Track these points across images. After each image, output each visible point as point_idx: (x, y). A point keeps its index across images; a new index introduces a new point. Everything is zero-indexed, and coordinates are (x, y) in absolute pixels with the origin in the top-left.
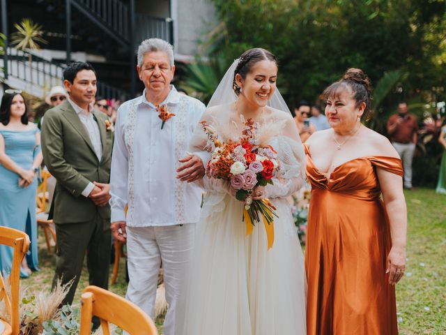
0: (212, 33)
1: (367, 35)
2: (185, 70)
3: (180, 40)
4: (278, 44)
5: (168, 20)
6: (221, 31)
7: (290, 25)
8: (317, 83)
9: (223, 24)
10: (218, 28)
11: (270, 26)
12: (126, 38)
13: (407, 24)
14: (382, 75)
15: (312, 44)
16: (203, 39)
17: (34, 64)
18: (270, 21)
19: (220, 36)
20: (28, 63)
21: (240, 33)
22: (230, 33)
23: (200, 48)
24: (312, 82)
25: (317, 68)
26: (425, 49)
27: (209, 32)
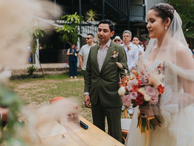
5: (143, 5)
12: (126, 14)
17: (88, 27)
20: (86, 27)
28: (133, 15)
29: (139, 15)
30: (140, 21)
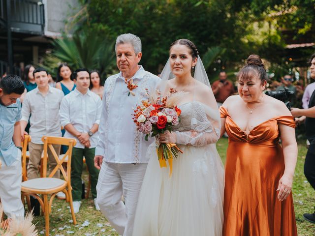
0: (76, 15)
1: (195, 20)
2: (53, 44)
3: (49, 20)
4: (127, 25)
5: (39, 3)
6: (84, 14)
7: (136, 10)
8: (158, 56)
9: (85, 9)
10: (81, 11)
11: (120, 10)
12: (2, 17)
13: (224, 12)
14: (207, 50)
15: (154, 25)
16: (69, 19)
18: (120, 6)
19: (83, 18)
21: (99, 16)
22: (91, 16)
23: (66, 26)
24: (154, 55)
25: (158, 43)
26: (237, 31)
27: (74, 14)
28: (23, 20)
29: (35, 22)
30: (32, 33)
